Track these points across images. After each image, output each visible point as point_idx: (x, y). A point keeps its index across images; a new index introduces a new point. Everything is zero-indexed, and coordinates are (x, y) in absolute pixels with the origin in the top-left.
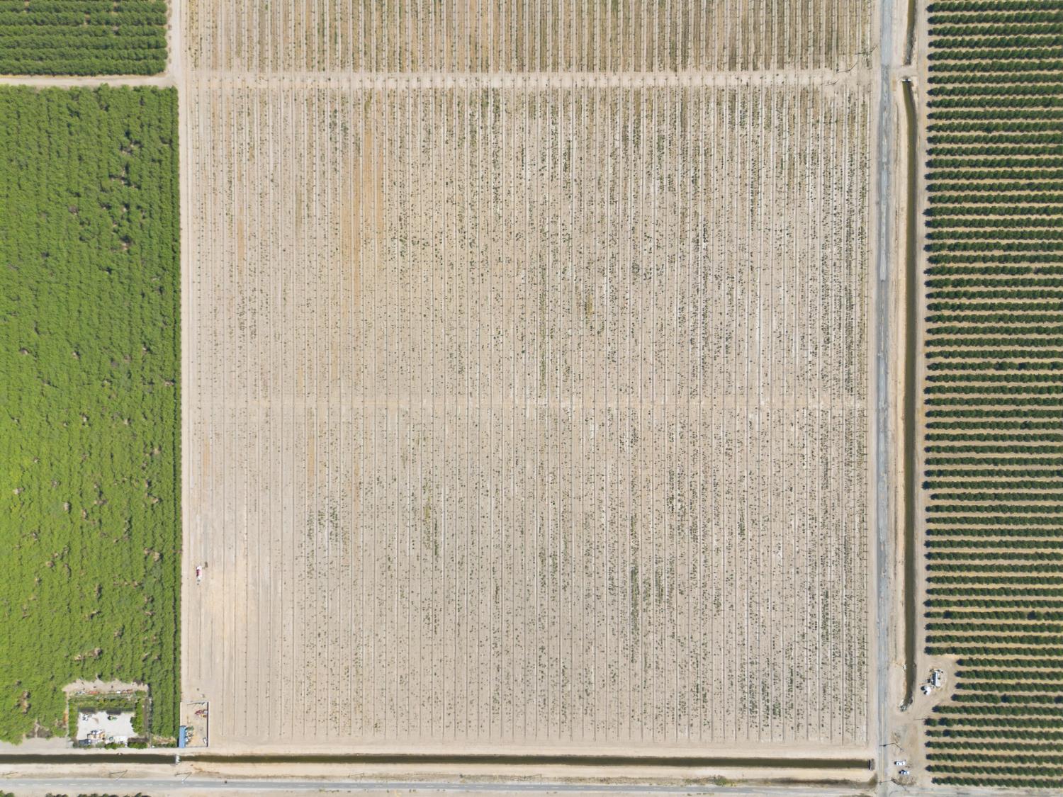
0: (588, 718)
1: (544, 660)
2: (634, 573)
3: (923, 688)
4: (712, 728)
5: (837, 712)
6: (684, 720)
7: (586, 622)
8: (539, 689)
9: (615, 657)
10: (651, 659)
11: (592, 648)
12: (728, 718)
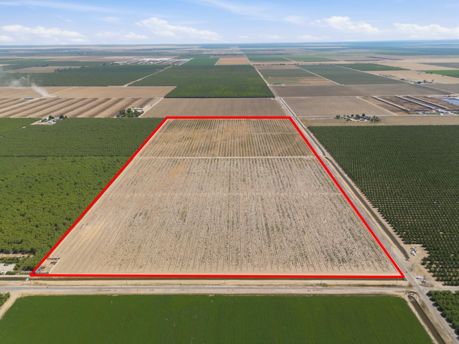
0: (249, 264)
1: (228, 246)
2: (266, 225)
3: (411, 254)
4: (313, 266)
5: (374, 261)
6: (298, 264)
7: (247, 236)
8: (225, 255)
9: (261, 245)
10: (277, 245)
11: (250, 243)
12: (320, 263)
